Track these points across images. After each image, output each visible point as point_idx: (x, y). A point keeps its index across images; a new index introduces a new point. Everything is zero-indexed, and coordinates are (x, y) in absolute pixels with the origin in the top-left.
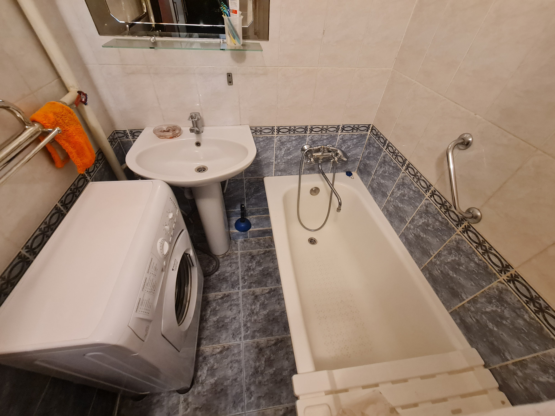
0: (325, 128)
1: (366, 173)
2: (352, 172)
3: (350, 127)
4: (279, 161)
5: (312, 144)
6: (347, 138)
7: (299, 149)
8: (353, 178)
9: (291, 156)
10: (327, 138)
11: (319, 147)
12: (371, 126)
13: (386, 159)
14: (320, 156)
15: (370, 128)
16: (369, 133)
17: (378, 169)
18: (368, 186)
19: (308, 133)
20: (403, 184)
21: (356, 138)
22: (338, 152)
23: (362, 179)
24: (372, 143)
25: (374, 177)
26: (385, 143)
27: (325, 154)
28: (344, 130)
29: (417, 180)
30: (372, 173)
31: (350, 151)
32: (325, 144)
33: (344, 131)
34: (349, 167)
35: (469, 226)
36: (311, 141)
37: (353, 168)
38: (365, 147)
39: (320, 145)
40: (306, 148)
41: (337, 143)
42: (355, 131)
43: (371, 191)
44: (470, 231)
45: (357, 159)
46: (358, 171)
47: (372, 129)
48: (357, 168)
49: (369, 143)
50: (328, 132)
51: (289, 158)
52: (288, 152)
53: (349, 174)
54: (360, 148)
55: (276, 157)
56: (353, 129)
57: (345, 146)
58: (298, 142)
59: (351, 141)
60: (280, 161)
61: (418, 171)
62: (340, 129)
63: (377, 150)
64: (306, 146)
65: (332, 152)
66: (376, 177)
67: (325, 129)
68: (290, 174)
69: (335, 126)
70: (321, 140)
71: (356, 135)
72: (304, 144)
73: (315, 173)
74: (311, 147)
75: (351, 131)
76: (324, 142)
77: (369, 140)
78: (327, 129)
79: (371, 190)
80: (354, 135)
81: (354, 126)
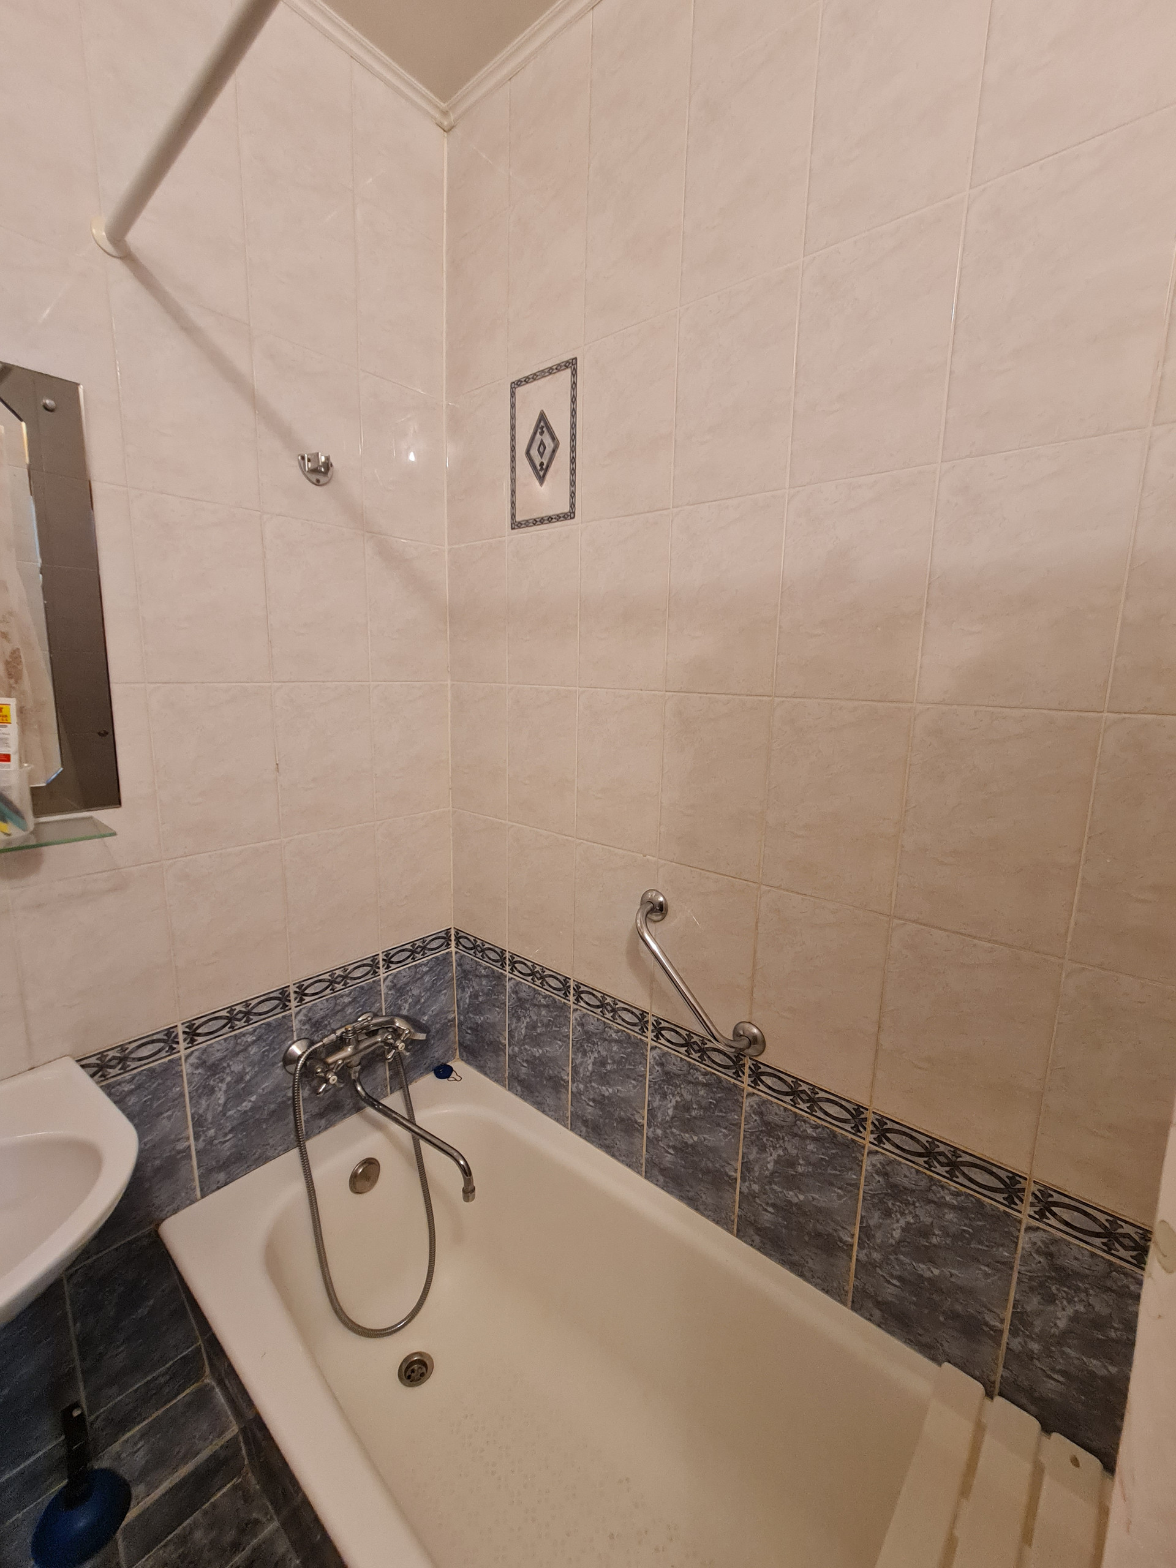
0: (339, 976)
1: (486, 1050)
2: (448, 1064)
3: (403, 950)
4: (212, 1132)
5: (312, 1034)
6: (405, 980)
7: (274, 1064)
8: (458, 1078)
9: (253, 1098)
10: (354, 1000)
11: (339, 1033)
12: (453, 932)
13: (523, 995)
14: (349, 1057)
15: (453, 938)
16: (453, 949)
17: (513, 1026)
18: (507, 1080)
19: (293, 1007)
20: (588, 1036)
21: (427, 973)
22: (397, 1024)
23: (482, 1069)
24: (471, 969)
25: (513, 1050)
26: (502, 959)
27: (362, 1046)
28: (392, 963)
29: (612, 1014)
30: (503, 1041)
31: (423, 1009)
32: (353, 1017)
33: (393, 966)
34: (437, 1053)
35: (757, 1065)
36: (307, 1027)
37: (447, 1051)
38: (458, 986)
39: (339, 1026)
40: (299, 1052)
41: (383, 1003)
42: (418, 956)
43: (523, 1092)
44: (764, 1074)
45: (449, 1021)
46: (464, 1054)
47: (458, 939)
48: (457, 1046)
49: (464, 971)
50: (350, 982)
51: (246, 1105)
52: (239, 1090)
53: (444, 1072)
54: (445, 994)
55: (199, 1123)
56: (413, 952)
57: (406, 1002)
58: (267, 1045)
59: (418, 984)
60: (216, 1132)
61: (604, 994)
62: (381, 963)
63: (491, 981)
64: (298, 1047)
65: (380, 1032)
66: (516, 1049)
67: (339, 980)
68: (264, 1160)
69: (365, 962)
70: (338, 1011)
71: (425, 965)
72: (290, 1042)
73: (344, 1116)
74: (312, 1043)
75: (410, 960)
76: (348, 1013)
77: (459, 965)
78: (345, 977)
79: (519, 1088)
80: (421, 965)
81: (413, 943)
